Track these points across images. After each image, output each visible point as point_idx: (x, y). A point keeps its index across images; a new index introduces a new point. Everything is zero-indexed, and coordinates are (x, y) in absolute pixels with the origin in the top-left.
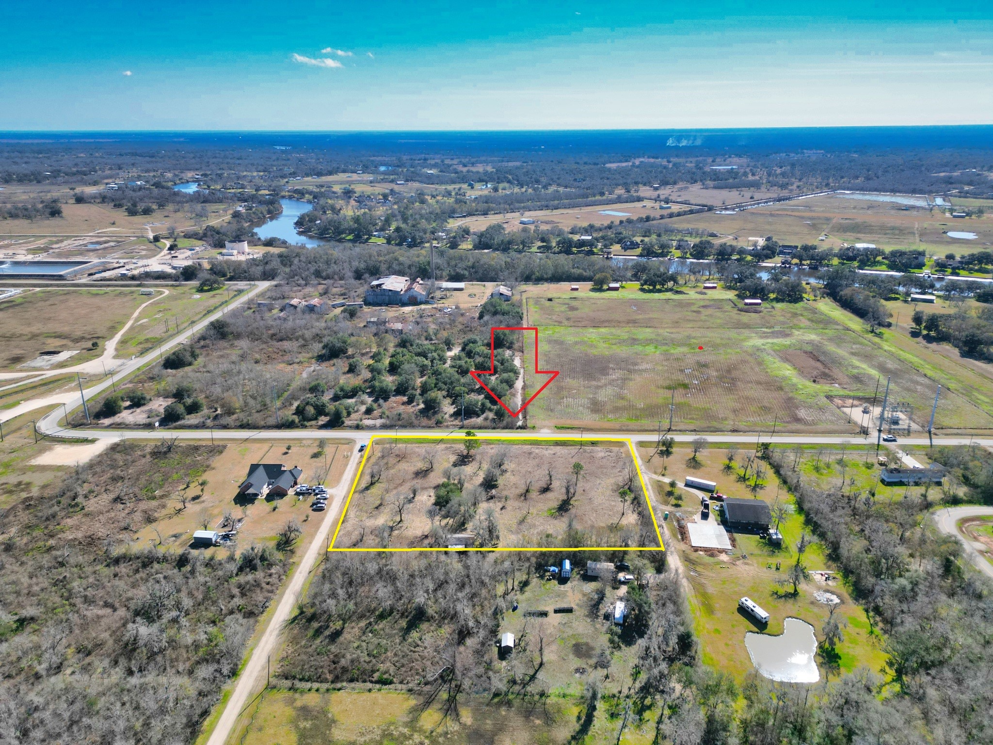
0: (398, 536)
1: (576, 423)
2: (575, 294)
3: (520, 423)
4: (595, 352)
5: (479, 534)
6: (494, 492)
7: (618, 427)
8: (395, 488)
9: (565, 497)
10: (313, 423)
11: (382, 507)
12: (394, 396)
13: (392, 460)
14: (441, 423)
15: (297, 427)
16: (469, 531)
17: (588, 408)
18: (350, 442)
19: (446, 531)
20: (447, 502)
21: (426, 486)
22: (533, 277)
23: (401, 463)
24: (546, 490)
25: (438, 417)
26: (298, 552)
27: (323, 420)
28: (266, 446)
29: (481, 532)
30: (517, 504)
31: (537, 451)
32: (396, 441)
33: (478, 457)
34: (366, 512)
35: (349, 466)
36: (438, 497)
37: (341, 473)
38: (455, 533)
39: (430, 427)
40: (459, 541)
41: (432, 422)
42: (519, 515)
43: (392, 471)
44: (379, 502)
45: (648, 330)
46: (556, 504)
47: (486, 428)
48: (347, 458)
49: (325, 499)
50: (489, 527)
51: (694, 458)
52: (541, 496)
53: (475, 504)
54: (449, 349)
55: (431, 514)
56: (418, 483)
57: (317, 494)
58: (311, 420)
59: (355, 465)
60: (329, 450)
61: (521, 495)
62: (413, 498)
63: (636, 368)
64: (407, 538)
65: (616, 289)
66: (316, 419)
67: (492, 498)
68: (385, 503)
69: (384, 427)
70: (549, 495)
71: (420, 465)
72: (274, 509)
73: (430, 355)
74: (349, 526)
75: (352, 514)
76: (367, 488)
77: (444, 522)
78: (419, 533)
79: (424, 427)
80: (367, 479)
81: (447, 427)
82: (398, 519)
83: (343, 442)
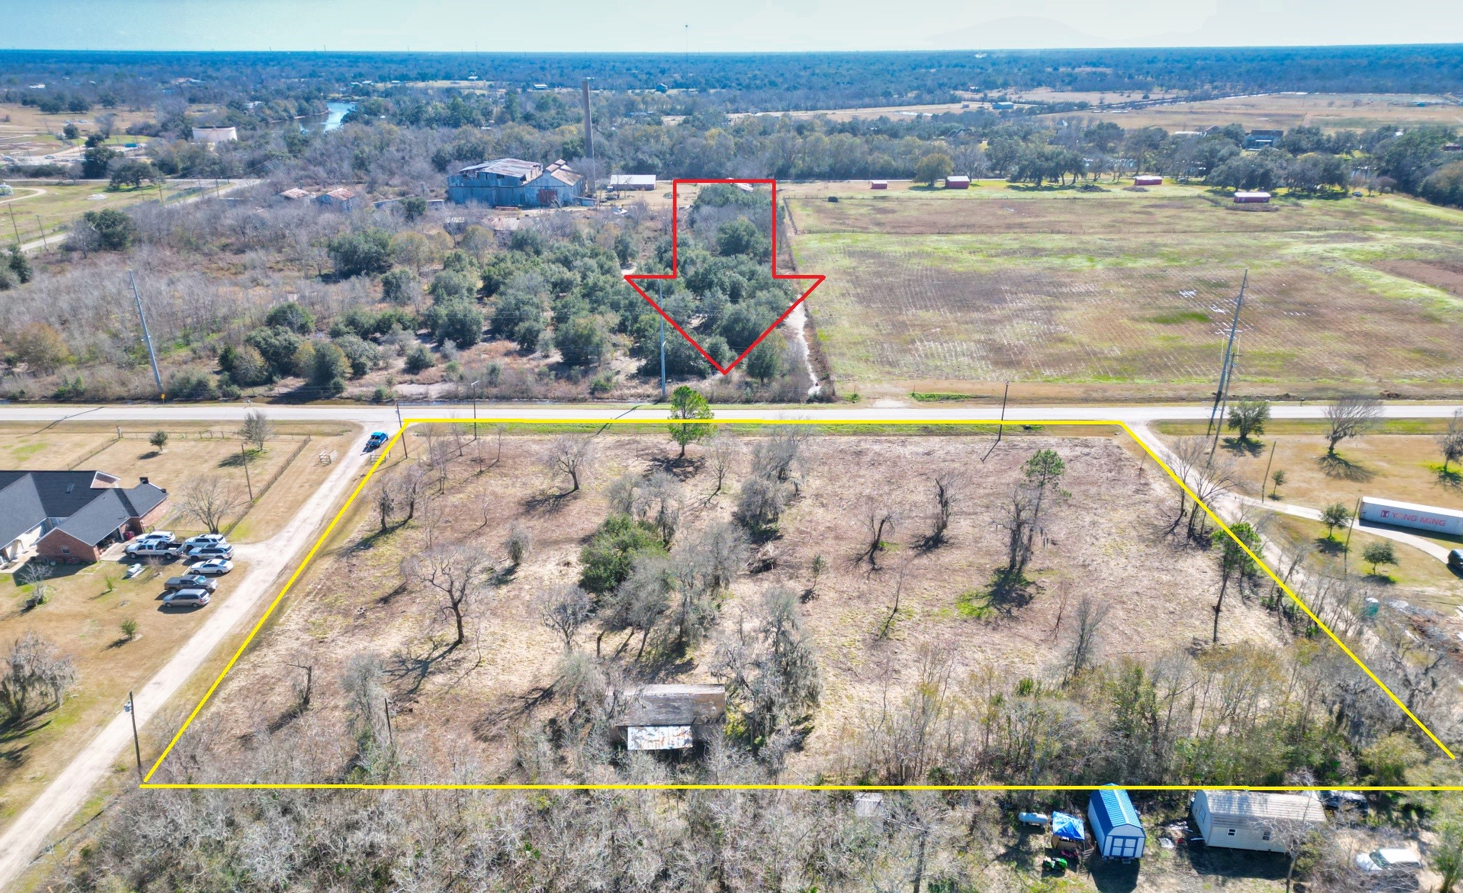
0: (441, 697)
1: (965, 387)
2: (881, 193)
3: (814, 390)
4: (958, 268)
5: (742, 682)
6: (770, 549)
7: (1078, 392)
8: (460, 542)
9: (1004, 562)
10: (260, 390)
11: (404, 598)
12: (485, 340)
13: (457, 472)
14: (604, 389)
15: (213, 399)
16: (701, 669)
17: (983, 358)
18: (346, 430)
19: (616, 674)
20: (621, 577)
21: (557, 534)
22: (793, 171)
23: (483, 479)
24: (933, 542)
25: (600, 377)
26: (38, 764)
27: (291, 384)
28: (98, 439)
29: (751, 675)
30: (850, 583)
31: (877, 448)
32: (475, 428)
33: (712, 463)
34: (346, 614)
35: (325, 488)
36: (591, 560)
37: (295, 506)
38: (652, 681)
39: (574, 400)
40: (669, 712)
41: (583, 388)
42: (869, 616)
43: (455, 499)
44: (396, 583)
45: (1057, 237)
46: (980, 583)
47: (726, 400)
48: (326, 464)
49: (219, 574)
50: (777, 656)
51: (1332, 455)
52: (924, 560)
53: (716, 582)
54: (624, 265)
55: (568, 619)
56: (530, 528)
57: (195, 559)
58: (254, 384)
59: (344, 482)
60: (278, 448)
61: (859, 559)
62: (511, 571)
63: (1064, 290)
64: (473, 701)
65: (963, 186)
66: (269, 381)
67: (767, 566)
68: (414, 583)
69: (449, 399)
70: (945, 557)
71: (541, 483)
72: (31, 605)
73: (578, 263)
74: (271, 660)
75: (293, 620)
76: (366, 544)
77: (612, 643)
78: (520, 682)
79: (558, 400)
80: (368, 520)
81: (622, 399)
82: (452, 635)
83: (327, 429)
